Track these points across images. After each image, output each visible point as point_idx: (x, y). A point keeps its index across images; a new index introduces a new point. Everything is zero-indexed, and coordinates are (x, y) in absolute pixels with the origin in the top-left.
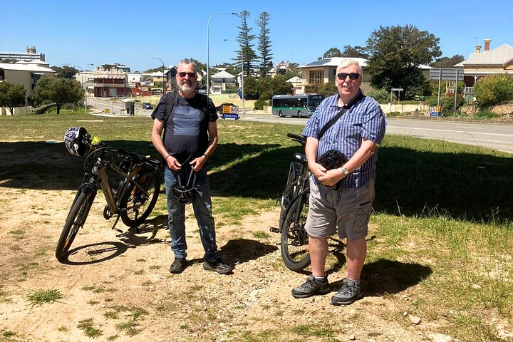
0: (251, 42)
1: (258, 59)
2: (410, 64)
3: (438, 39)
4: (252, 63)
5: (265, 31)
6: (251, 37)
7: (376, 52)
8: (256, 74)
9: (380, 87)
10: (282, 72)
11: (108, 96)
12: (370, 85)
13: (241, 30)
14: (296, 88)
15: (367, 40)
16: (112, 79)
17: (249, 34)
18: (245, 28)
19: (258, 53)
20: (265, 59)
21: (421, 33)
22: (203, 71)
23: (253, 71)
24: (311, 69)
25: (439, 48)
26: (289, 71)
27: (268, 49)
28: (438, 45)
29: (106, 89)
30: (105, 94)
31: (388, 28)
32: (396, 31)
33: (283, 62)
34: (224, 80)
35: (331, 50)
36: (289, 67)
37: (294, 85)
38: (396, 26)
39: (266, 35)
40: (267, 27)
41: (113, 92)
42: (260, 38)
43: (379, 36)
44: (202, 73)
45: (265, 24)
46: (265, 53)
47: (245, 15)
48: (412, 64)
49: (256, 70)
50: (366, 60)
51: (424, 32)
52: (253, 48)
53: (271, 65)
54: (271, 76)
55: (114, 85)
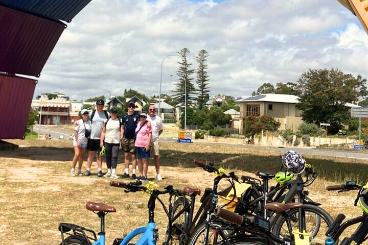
0: (190, 76)
1: (196, 92)
2: (337, 103)
3: (365, 80)
4: (191, 95)
5: (203, 67)
6: (191, 72)
7: (306, 91)
8: (194, 105)
9: (311, 122)
10: (219, 104)
11: (51, 123)
12: (302, 120)
13: (181, 66)
14: (234, 120)
15: (298, 80)
16: (56, 108)
17: (189, 69)
18: (185, 63)
19: (196, 86)
20: (203, 92)
21: (345, 75)
22: (143, 101)
23: (191, 103)
24: (248, 104)
25: (366, 88)
26: (225, 103)
27: (205, 82)
28: (365, 85)
29: (51, 117)
30: (48, 122)
31: (316, 71)
32: (324, 73)
33: (219, 95)
34: (163, 110)
35: (265, 85)
36: (225, 100)
37: (233, 117)
38: (323, 69)
39: (204, 70)
40: (205, 63)
41: (56, 120)
42: (198, 73)
43: (308, 77)
44: (142, 103)
45: (203, 61)
46: (203, 87)
47: (185, 51)
48: (339, 102)
49: (193, 102)
50: (297, 97)
51: (348, 75)
52: (192, 82)
53: (208, 97)
54: (208, 107)
55: (57, 113)
